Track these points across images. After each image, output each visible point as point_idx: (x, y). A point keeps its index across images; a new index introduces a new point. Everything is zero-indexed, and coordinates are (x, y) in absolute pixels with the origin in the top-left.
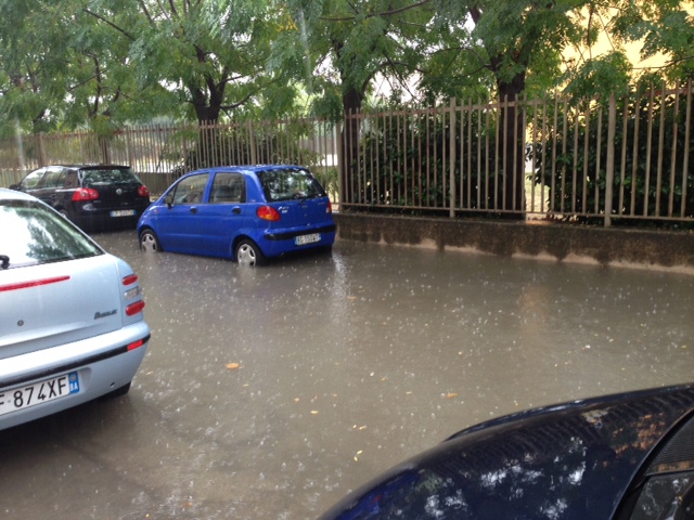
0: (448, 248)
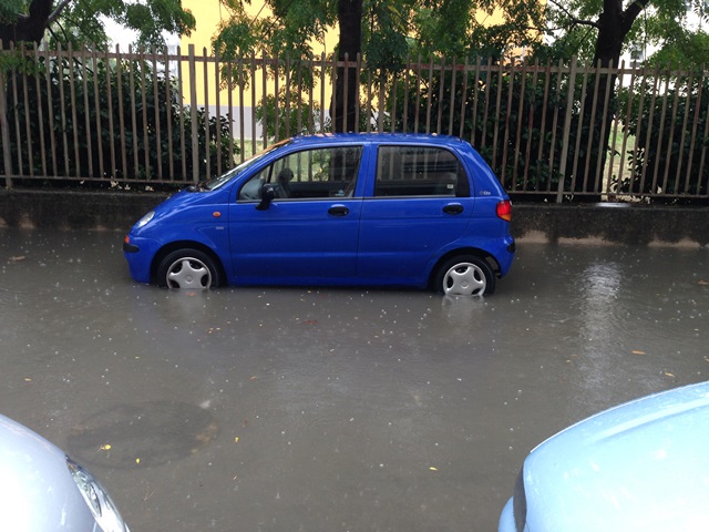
0: (562, 240)
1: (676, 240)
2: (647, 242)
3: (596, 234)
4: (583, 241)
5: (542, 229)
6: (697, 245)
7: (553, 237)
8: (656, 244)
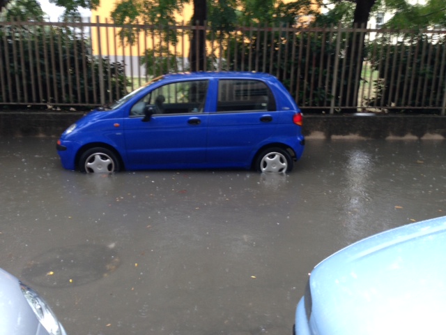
0: (334, 137)
1: (402, 135)
2: (385, 136)
3: (354, 132)
4: (347, 137)
5: (321, 130)
6: (415, 138)
7: (328, 135)
8: (391, 138)
